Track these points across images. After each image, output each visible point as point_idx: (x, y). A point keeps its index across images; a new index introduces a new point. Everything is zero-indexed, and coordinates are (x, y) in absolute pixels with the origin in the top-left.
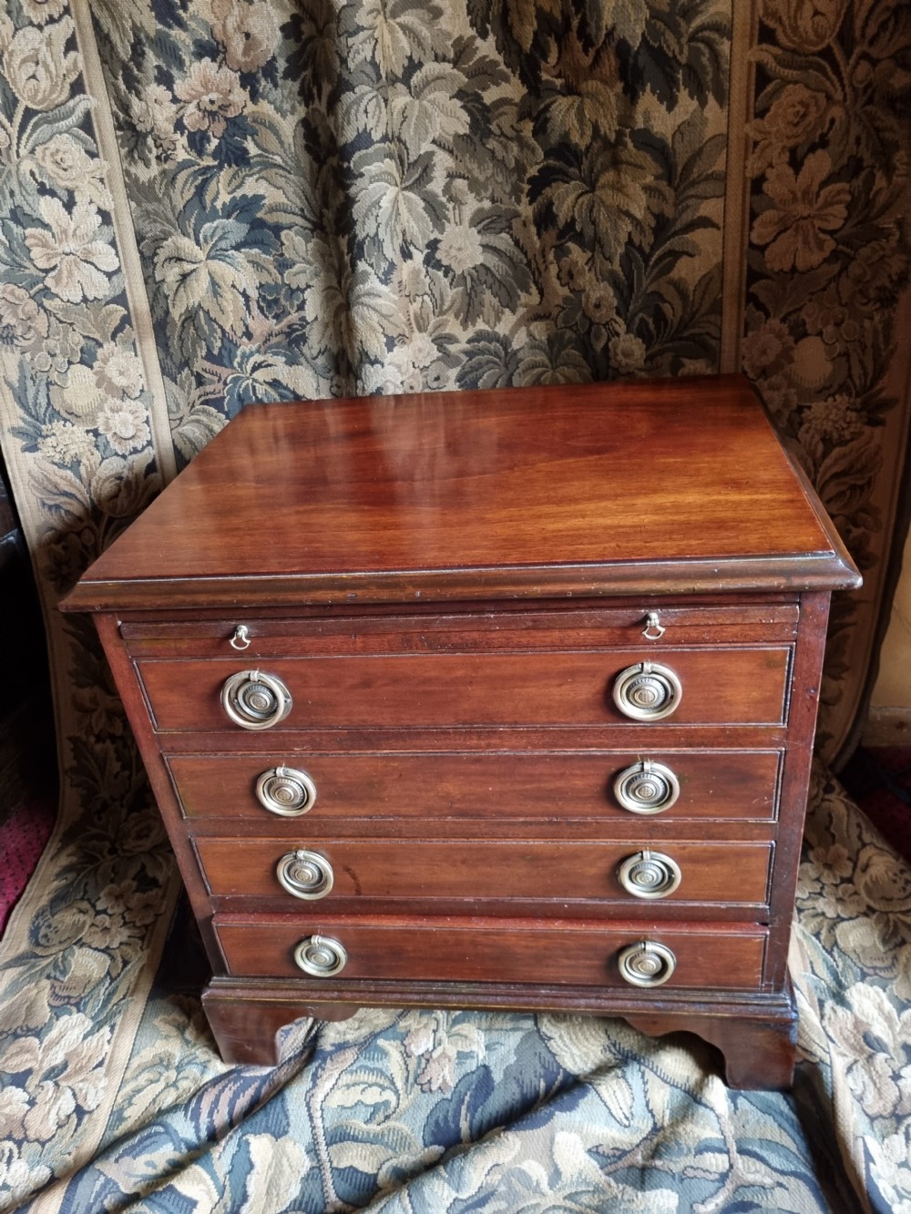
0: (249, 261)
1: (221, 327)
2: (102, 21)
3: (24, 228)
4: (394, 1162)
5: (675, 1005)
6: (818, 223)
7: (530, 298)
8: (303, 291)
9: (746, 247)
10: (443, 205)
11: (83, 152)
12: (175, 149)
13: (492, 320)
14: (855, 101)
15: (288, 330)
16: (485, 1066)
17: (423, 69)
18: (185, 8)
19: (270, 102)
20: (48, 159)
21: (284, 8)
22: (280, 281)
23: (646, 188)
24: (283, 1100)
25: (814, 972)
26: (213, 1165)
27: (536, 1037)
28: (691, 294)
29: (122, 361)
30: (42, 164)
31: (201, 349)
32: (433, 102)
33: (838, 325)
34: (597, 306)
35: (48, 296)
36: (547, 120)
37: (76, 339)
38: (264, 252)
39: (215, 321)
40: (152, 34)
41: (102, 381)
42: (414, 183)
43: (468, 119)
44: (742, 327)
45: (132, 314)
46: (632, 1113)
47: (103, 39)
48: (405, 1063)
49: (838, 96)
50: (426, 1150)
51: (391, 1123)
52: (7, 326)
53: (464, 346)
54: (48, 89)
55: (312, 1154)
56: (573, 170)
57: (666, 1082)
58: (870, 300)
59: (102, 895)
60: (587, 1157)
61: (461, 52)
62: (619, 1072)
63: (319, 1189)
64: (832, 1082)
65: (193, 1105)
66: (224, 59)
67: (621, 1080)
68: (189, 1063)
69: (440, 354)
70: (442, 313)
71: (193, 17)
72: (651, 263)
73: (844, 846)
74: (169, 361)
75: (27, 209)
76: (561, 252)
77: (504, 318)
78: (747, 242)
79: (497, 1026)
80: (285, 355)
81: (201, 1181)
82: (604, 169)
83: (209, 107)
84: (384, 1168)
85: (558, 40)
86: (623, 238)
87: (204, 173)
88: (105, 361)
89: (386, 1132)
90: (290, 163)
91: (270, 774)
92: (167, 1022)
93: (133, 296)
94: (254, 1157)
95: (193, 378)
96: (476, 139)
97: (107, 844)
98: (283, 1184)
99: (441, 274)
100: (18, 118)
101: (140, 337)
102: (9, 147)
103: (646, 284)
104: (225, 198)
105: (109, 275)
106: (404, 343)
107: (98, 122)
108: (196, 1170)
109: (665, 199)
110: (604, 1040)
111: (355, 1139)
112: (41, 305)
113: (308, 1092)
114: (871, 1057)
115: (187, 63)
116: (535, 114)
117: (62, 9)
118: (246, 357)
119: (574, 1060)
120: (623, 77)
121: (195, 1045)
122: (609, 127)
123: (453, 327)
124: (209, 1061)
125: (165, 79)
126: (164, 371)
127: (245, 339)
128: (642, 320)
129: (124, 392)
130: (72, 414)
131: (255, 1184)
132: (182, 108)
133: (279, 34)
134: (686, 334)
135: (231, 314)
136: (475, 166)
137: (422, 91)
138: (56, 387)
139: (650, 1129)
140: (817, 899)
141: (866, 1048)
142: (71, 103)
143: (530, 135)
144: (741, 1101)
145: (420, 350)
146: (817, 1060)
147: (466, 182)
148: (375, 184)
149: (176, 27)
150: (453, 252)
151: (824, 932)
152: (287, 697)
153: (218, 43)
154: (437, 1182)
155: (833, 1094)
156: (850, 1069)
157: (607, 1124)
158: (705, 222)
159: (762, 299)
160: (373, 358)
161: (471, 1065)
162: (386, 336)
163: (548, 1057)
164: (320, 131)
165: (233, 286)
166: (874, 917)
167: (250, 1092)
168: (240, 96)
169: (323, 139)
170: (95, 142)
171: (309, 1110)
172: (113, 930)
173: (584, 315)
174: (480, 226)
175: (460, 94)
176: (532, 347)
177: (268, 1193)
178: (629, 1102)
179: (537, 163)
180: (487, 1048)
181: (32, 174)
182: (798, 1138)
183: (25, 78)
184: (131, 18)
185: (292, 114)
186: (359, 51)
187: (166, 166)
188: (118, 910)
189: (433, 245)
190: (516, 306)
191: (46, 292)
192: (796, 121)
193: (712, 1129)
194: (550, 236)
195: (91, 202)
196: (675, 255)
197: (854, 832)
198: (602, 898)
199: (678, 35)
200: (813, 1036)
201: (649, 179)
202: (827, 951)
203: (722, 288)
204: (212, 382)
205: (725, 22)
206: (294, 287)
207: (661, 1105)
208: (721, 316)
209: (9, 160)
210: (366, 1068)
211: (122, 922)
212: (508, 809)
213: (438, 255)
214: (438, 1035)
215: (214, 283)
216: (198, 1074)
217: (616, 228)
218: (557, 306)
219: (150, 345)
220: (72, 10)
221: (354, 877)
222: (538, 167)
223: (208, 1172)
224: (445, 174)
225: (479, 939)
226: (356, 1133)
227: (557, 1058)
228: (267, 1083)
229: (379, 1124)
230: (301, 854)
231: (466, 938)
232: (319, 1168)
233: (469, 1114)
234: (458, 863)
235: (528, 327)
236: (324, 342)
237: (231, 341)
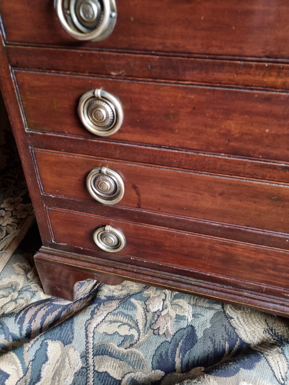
4: (132, 375)
16: (191, 326)
24: (72, 322)
26: (23, 354)
27: (223, 315)
46: (286, 376)
48: (146, 315)
50: (153, 371)
51: (133, 349)
55: (84, 358)
59: (5, 201)
62: (279, 349)
63: (84, 383)
65: (21, 315)
67: (281, 355)
68: (26, 290)
79: (200, 304)
81: (14, 363)
84: (126, 378)
89: (130, 354)
91: (89, 94)
92: (20, 267)
94: (49, 354)
97: (14, 181)
98: (63, 374)
108: (12, 355)
110: (264, 326)
111: (111, 355)
113: (87, 321)
119: (247, 334)
121: (31, 281)
124: (37, 291)
131: (47, 371)
152: (112, 10)
161: (184, 324)
163: (230, 329)
167: (55, 313)
171: (86, 331)
172: (6, 218)
177: (53, 378)
180: (194, 316)
188: (10, 209)
210: (123, 313)
211: (11, 215)
214: (166, 303)
216: (29, 298)
221: (138, 194)
223: (19, 359)
225: (216, 246)
226: (112, 351)
227: (236, 330)
228: (66, 310)
229: (126, 349)
230: (105, 170)
231: (207, 244)
232: (86, 368)
233: (181, 354)
234: (217, 194)
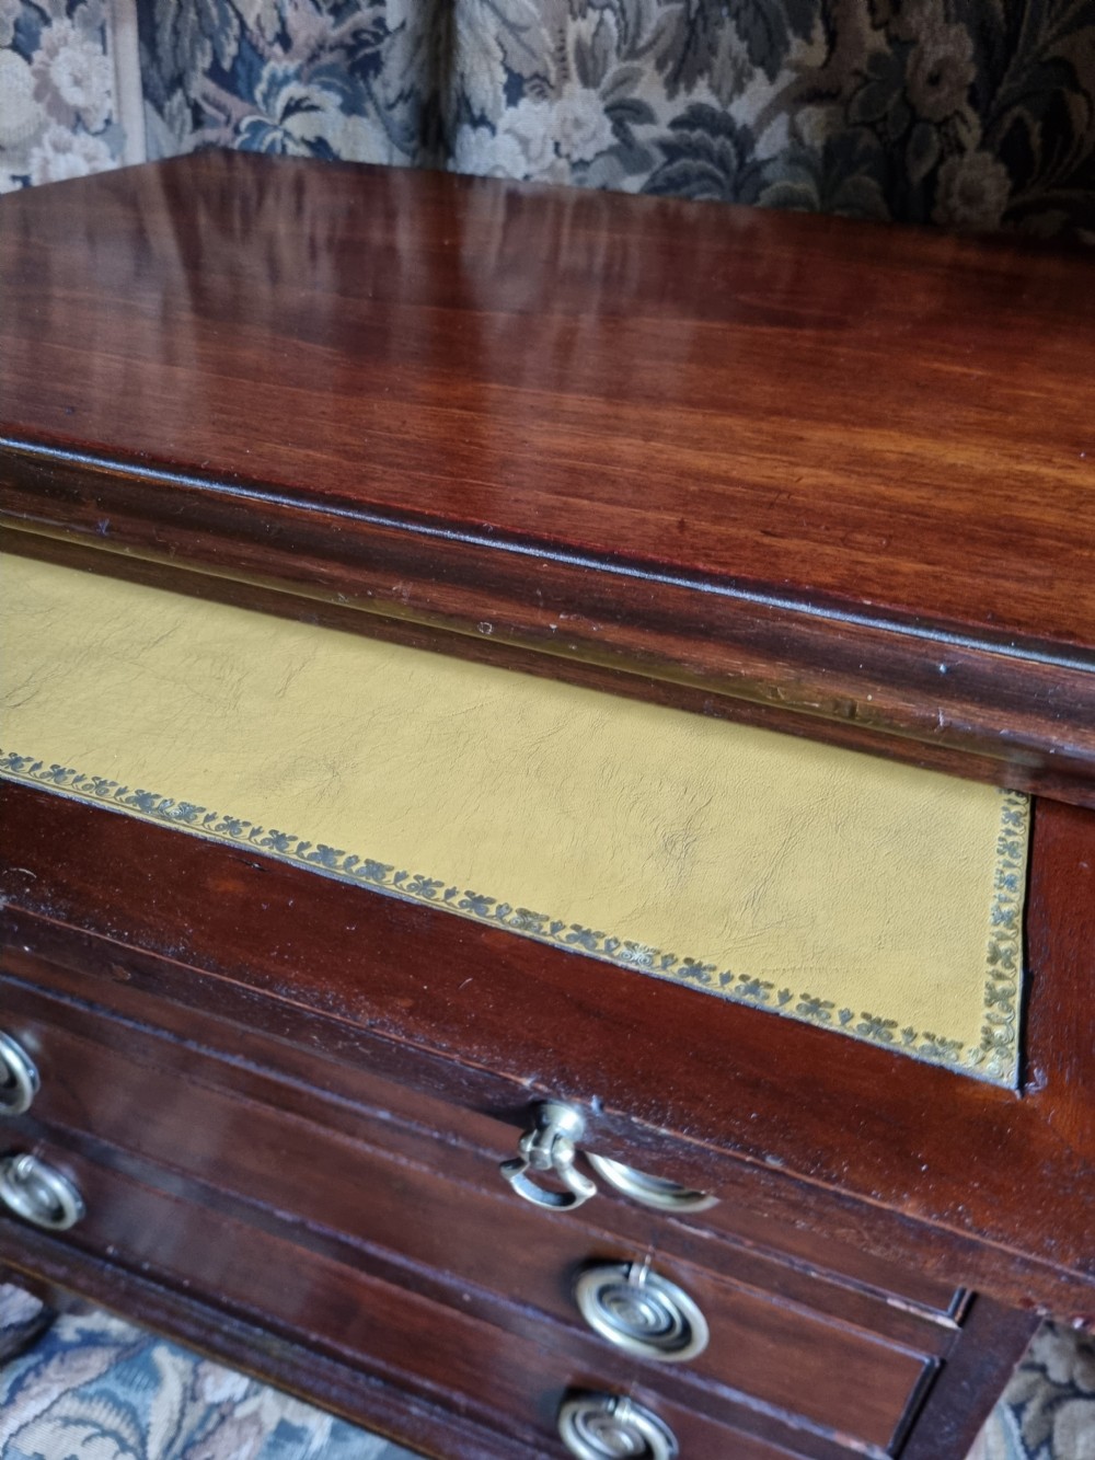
1: (239, 16)
7: (808, 51)
13: (728, 86)
15: (350, 41)
29: (81, 58)
31: (204, 53)
34: (934, 80)
41: (45, 89)
48: (183, 1410)
53: (661, 131)
69: (615, 141)
70: (634, 54)
74: (154, 74)
77: (751, 88)
80: (342, 92)
88: (53, 53)
95: (188, 113)
101: (114, 18)
103: (1047, 38)
106: (542, 94)
118: (277, 84)
123: (649, 89)
126: (148, 92)
127: (278, 49)
128: (1019, 122)
129: (79, 118)
145: (578, 124)
151: (1032, 1410)
160: (477, 112)
162: (508, 70)
173: (905, 100)
176: (793, 160)
190: (779, 66)
202: (1026, 1450)
204: (215, 123)
210: (112, 1397)
218: (857, 73)
219: (128, 37)
234: (262, 1145)
235: (793, 114)
236: (412, 76)
237: (254, 48)
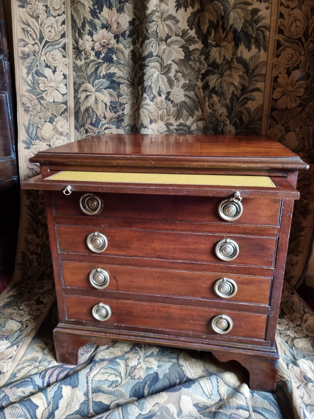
0: (108, 94)
1: (96, 114)
2: (74, 16)
3: (39, 77)
4: (117, 402)
5: (232, 349)
6: (295, 94)
7: (198, 113)
8: (124, 104)
9: (271, 99)
10: (173, 81)
11: (61, 55)
12: (90, 56)
13: (185, 119)
14: (308, 55)
15: (118, 117)
16: (156, 373)
17: (171, 38)
18: (100, 13)
19: (122, 44)
20: (50, 57)
21: (130, 16)
22: (118, 101)
23: (239, 76)
24: (78, 375)
25: (285, 354)
26: (47, 394)
27: (177, 365)
28: (252, 113)
29: (63, 123)
30: (48, 58)
31: (89, 121)
32: (173, 48)
33: (301, 128)
34: (221, 115)
35: (43, 99)
36: (209, 55)
37: (49, 114)
38: (114, 91)
39: (95, 112)
40: (89, 20)
41: (55, 129)
42: (164, 73)
43: (184, 55)
44: (269, 127)
45: (68, 108)
46: (212, 393)
47: (73, 21)
48: (126, 368)
49: (303, 53)
50: (130, 399)
51: (118, 388)
52: (28, 107)
53: (175, 127)
54: (54, 36)
55: (86, 395)
56: (216, 71)
57: (226, 384)
58: (312, 120)
59: (22, 305)
60: (193, 407)
61: (184, 34)
62: (208, 378)
63: (87, 408)
64: (291, 388)
65: (43, 373)
66: (110, 30)
67: (209, 380)
68: (44, 360)
69: (167, 129)
70: (169, 115)
71: (102, 16)
72: (239, 101)
73: (298, 313)
74: (78, 125)
75: (41, 71)
76: (210, 97)
77: (189, 119)
78: (271, 98)
79: (162, 360)
80: (116, 125)
81: (42, 399)
82: (226, 70)
83: (103, 44)
84: (113, 403)
85: (215, 30)
86: (231, 92)
87: (98, 64)
88: (57, 122)
89: (116, 391)
90: (126, 63)
91: (92, 234)
92: (38, 346)
93: (69, 102)
94: (63, 394)
95: (85, 131)
96: (186, 61)
97: (28, 290)
98: (73, 405)
99: (170, 103)
100: (43, 43)
101: (69, 116)
102: (39, 52)
103: (237, 108)
104: (104, 73)
105: (63, 95)
106: (155, 122)
107: (68, 47)
108: (41, 394)
109: (245, 80)
110: (203, 368)
111: (103, 392)
112: (39, 102)
113: (88, 373)
114: (306, 384)
115: (98, 30)
116: (205, 53)
117: (62, 12)
118: (103, 125)
119: (191, 374)
120: (234, 40)
121: (47, 355)
122: (229, 57)
123: (172, 121)
124: (52, 361)
125: (91, 34)
126: (76, 128)
127: (103, 119)
128: (235, 120)
129: (61, 133)
130: (43, 138)
131: (62, 404)
132: (94, 43)
133: (128, 24)
134: (250, 127)
135: (100, 110)
136: (185, 69)
137: (170, 45)
138: (39, 129)
139: (219, 400)
140: (287, 331)
141: (305, 381)
142: (60, 40)
143: (203, 60)
144: (255, 394)
145: (160, 127)
146: (286, 380)
147: (181, 74)
148: (152, 69)
149: (96, 19)
150: (175, 96)
151: (289, 342)
152: (102, 203)
153: (109, 25)
154: (133, 406)
155: (291, 392)
156: (298, 388)
157: (202, 395)
158: (258, 90)
159: (276, 118)
160: (145, 126)
161: (151, 372)
162: (150, 119)
164: (137, 53)
165: (102, 101)
166: (309, 338)
167: (65, 372)
168: (113, 41)
169: (138, 55)
170: (66, 53)
171: (87, 380)
172: (24, 316)
173: (216, 119)
174: (184, 89)
175: (182, 47)
176: (198, 130)
177: (67, 407)
178: (211, 389)
179: (205, 69)
180: (158, 367)
181: (44, 61)
182: (277, 409)
183: (47, 31)
184: (83, 15)
185: (129, 48)
186: (152, 27)
187: (87, 61)
188: (27, 310)
189: (169, 93)
190: (194, 116)
191: (42, 98)
192: (289, 59)
193: (243, 401)
194: (207, 92)
195: (61, 71)
196: (248, 99)
197: (302, 308)
198: (207, 298)
199: (253, 28)
200: (284, 372)
201: (241, 73)
202: (290, 348)
203: (262, 112)
204: (91, 132)
205: (268, 26)
206: (122, 103)
207: (223, 392)
208: (262, 122)
209: (38, 55)
210: (111, 368)
211: (28, 314)
212: (176, 256)
213: (170, 97)
214: (140, 361)
215: (96, 99)
216: (47, 365)
217: (229, 89)
218: (207, 116)
219: (72, 119)
220: (66, 12)
221: (117, 281)
222: (205, 70)
223: (45, 396)
224: (175, 71)
225: (161, 309)
226: (104, 390)
227: (184, 373)
228: (72, 370)
229: (113, 388)
230: (99, 270)
231: (156, 308)
232: (88, 401)
233: (148, 388)
234: (156, 278)
235: (197, 123)
236: (129, 122)
237: (99, 119)
